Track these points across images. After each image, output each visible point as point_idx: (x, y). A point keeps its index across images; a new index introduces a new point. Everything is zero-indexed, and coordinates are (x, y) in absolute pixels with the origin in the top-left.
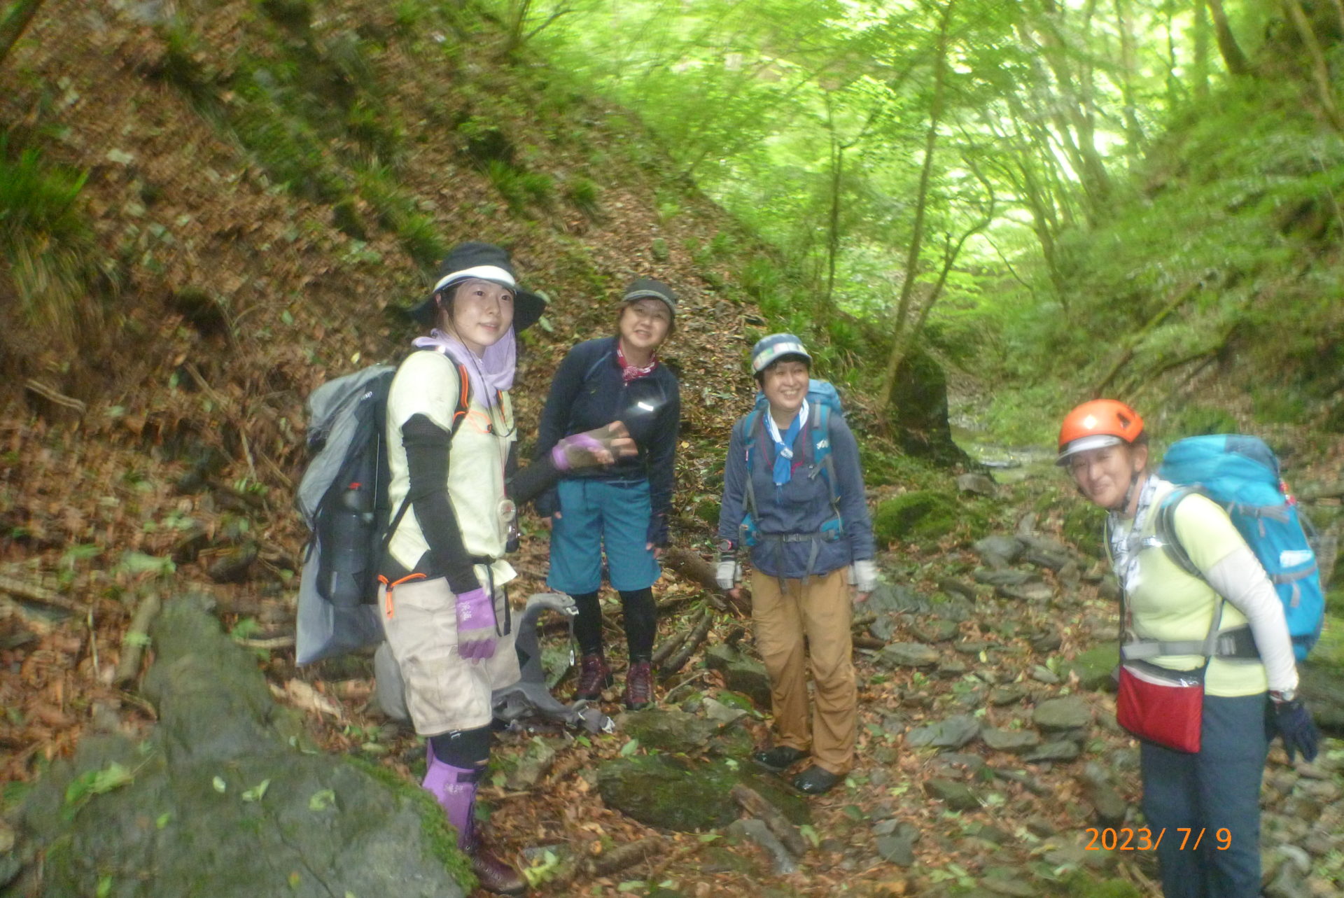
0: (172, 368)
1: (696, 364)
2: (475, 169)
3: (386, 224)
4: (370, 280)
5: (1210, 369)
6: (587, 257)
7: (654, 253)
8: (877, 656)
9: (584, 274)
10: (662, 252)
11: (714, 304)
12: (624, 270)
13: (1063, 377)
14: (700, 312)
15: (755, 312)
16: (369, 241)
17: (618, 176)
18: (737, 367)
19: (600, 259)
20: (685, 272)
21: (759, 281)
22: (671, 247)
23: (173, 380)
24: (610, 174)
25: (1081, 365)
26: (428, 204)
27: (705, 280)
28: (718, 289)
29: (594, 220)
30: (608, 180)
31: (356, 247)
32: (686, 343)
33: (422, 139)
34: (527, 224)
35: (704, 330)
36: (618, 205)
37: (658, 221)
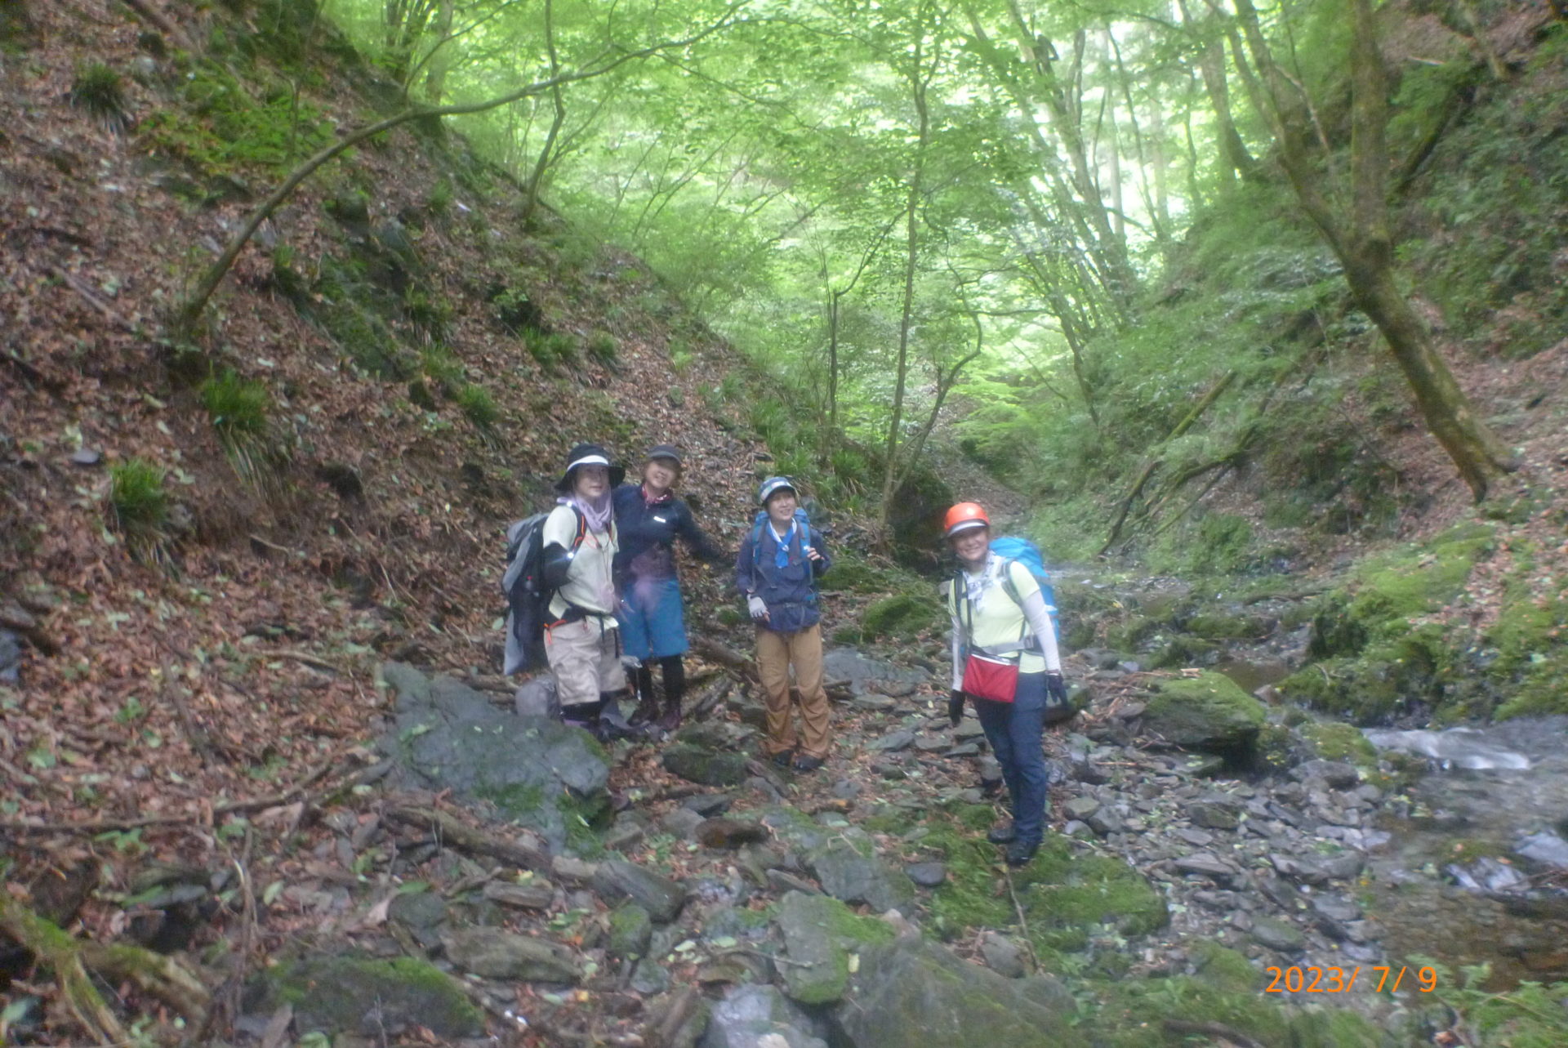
0: (330, 521)
1: (713, 498)
2: (510, 334)
3: (449, 395)
4: (447, 445)
5: (1228, 475)
6: (611, 408)
7: (671, 400)
8: (850, 704)
9: (611, 424)
10: (677, 399)
11: (727, 444)
12: (644, 418)
13: (1096, 490)
14: (715, 452)
15: (762, 449)
16: (438, 410)
17: (633, 327)
18: (748, 499)
19: (623, 409)
20: (699, 416)
21: (766, 421)
22: (686, 393)
23: (332, 531)
24: (626, 325)
25: (1112, 478)
26: (475, 372)
27: (717, 422)
28: (729, 429)
29: (615, 373)
30: (624, 332)
31: (431, 417)
32: (703, 480)
33: (463, 312)
34: (558, 383)
35: (718, 468)
36: (635, 356)
37: (672, 369)
